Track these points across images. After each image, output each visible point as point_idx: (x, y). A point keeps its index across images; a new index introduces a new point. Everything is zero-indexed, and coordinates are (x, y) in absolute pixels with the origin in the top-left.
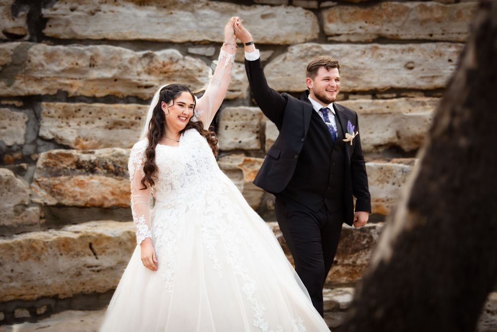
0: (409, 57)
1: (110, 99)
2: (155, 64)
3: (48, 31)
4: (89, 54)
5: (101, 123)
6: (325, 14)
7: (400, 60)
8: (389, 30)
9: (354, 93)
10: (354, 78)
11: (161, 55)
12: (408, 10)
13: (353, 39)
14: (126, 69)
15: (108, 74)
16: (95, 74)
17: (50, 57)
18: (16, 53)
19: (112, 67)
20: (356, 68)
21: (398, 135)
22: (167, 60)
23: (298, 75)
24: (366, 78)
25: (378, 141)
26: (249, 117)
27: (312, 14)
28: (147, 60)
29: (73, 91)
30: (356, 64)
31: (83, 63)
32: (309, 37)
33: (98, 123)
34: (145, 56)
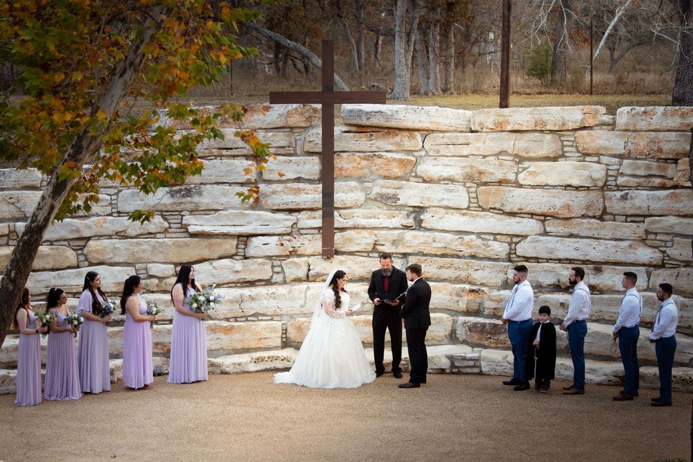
0: (577, 245)
1: (443, 256)
2: (464, 242)
3: (423, 225)
4: (432, 236)
5: (436, 266)
6: (546, 223)
7: (573, 246)
8: (575, 231)
9: (551, 259)
10: (551, 253)
11: (467, 238)
12: (583, 223)
13: (558, 234)
14: (449, 244)
15: (440, 245)
16: (435, 245)
17: (415, 237)
18: (399, 235)
19: (442, 243)
20: (552, 249)
21: (559, 281)
22: (469, 240)
23: (529, 250)
24: (556, 253)
25: (549, 283)
26: (503, 267)
27: (540, 222)
28: (461, 240)
29: (425, 252)
30: (553, 247)
31: (430, 240)
32: (538, 233)
33: (434, 266)
34: (460, 238)
